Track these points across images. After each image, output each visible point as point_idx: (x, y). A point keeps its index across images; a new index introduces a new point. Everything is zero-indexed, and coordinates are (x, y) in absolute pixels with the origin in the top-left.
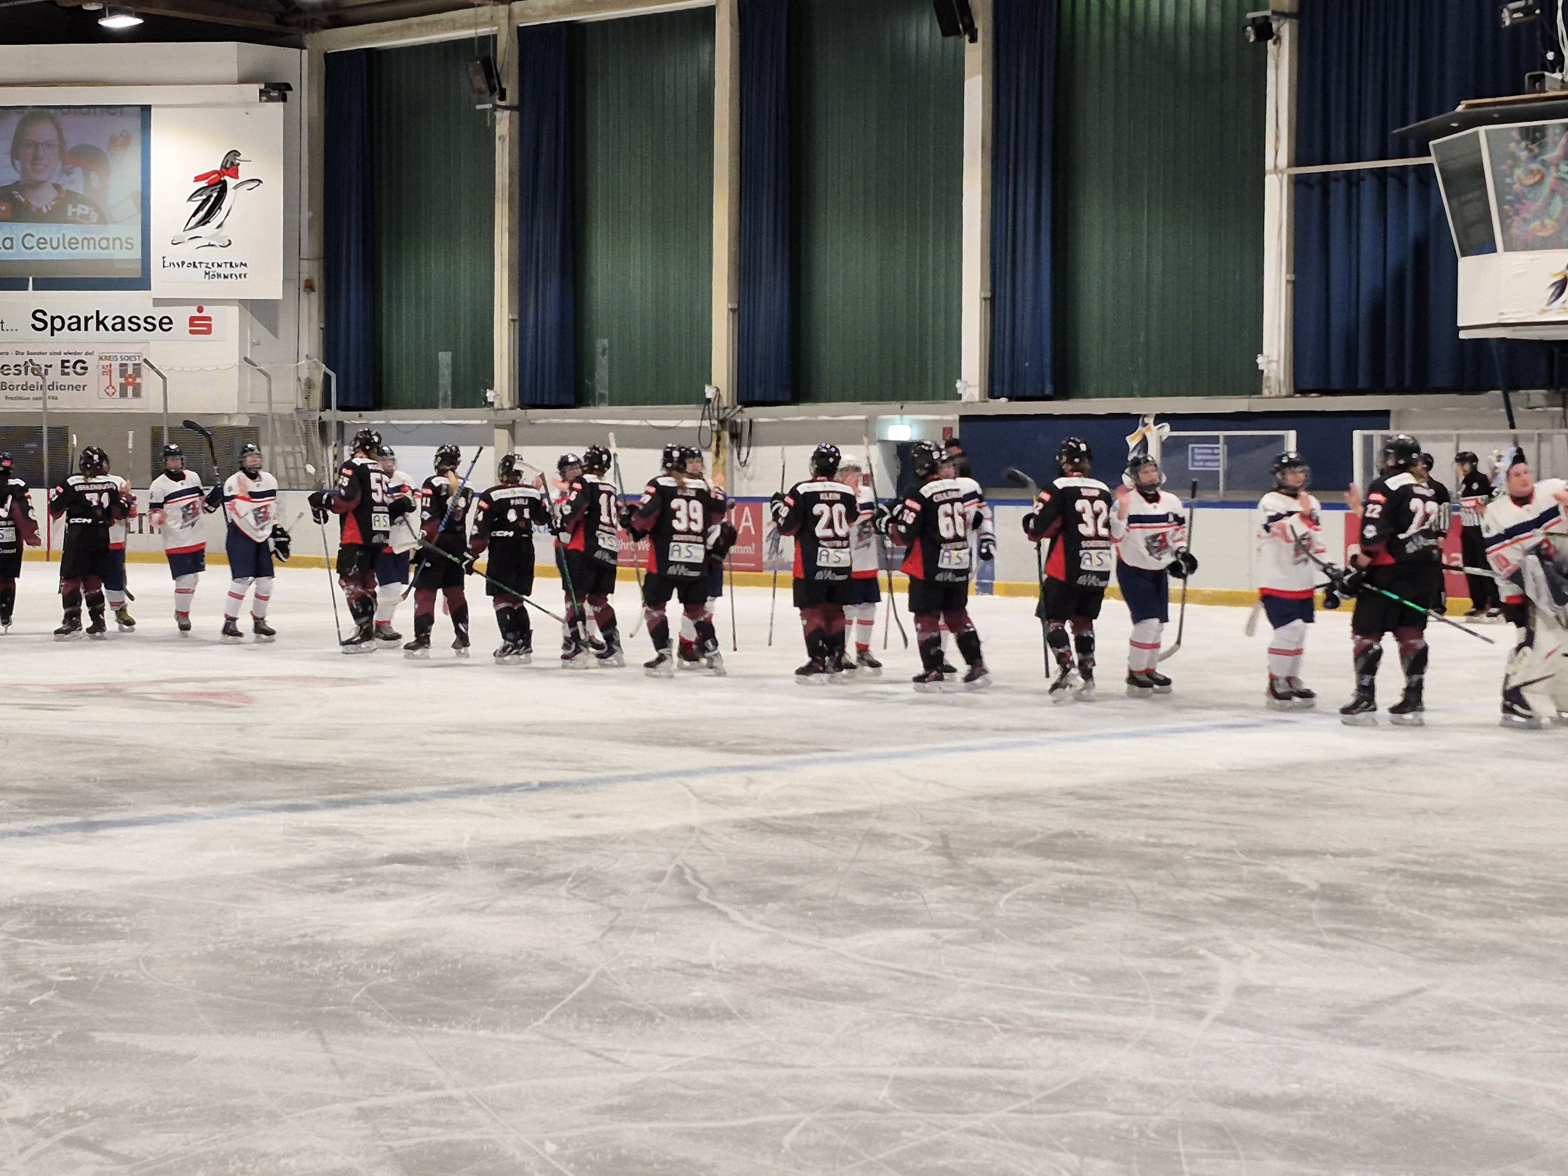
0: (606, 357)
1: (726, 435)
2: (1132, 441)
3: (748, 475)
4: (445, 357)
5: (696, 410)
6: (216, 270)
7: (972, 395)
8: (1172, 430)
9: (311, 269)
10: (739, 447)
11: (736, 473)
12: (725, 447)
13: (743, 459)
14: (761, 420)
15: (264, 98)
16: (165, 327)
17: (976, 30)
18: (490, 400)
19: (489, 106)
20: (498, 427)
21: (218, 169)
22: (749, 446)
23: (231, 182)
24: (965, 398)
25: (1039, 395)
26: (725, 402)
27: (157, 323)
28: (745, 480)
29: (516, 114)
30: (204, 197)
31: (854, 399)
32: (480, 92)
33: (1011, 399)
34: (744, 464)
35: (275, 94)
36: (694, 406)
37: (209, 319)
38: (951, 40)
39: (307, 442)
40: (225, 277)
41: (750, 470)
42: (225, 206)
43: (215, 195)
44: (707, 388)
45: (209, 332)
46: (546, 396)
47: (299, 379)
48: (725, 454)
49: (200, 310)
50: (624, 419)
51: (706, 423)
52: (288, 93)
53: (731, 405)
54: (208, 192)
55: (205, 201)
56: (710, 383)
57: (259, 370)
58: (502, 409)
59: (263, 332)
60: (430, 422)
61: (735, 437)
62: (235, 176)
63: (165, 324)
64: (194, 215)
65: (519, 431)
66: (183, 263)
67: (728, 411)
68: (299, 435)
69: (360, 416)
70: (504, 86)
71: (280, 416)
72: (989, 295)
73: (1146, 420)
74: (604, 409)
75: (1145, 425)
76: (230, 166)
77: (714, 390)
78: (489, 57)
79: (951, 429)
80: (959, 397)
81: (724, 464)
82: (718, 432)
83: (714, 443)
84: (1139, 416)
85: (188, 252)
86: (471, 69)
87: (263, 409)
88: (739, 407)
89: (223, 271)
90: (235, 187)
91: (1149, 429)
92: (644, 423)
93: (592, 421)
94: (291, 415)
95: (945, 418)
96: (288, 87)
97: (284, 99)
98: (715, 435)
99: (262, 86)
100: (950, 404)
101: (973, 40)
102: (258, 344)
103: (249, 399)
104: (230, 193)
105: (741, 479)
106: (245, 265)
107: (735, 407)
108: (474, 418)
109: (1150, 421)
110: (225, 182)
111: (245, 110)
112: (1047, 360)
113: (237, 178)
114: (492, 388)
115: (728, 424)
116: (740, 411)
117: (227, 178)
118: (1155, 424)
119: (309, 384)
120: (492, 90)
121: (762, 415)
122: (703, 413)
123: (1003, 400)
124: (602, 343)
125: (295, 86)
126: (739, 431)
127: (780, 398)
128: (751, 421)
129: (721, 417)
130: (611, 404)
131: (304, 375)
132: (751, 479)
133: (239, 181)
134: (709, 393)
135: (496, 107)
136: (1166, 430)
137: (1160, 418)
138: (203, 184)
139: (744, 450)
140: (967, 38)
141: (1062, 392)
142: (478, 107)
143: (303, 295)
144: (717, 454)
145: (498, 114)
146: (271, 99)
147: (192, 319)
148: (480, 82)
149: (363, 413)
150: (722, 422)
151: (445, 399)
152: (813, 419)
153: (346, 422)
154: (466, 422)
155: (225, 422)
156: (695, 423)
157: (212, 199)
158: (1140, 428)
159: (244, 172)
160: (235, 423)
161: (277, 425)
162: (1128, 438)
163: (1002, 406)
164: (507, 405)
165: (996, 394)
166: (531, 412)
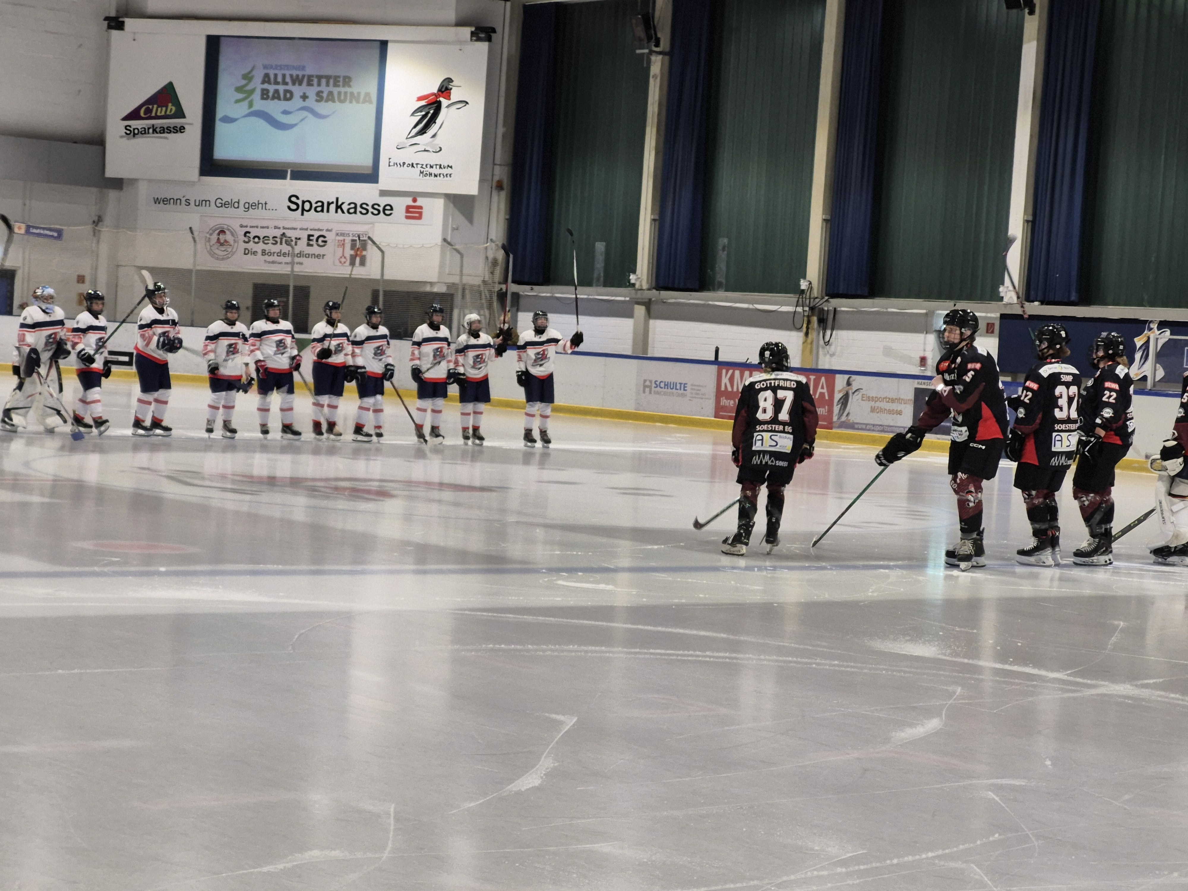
0: (726, 252)
1: (815, 319)
2: (1139, 342)
3: (830, 353)
4: (600, 247)
5: (793, 298)
6: (429, 170)
7: (1011, 297)
8: (1171, 334)
9: (501, 173)
10: (825, 329)
11: (820, 349)
12: (813, 329)
13: (827, 339)
14: (843, 309)
15: (474, 38)
16: (387, 212)
17: (1034, 5)
18: (632, 281)
19: (646, 51)
20: (638, 303)
21: (436, 91)
22: (833, 329)
23: (444, 102)
24: (1006, 300)
25: (1066, 300)
26: (815, 293)
27: (381, 209)
28: (828, 356)
29: (667, 58)
30: (423, 113)
31: (918, 296)
32: (640, 40)
33: (1042, 303)
34: (827, 343)
35: (482, 35)
36: (792, 295)
37: (420, 207)
38: (1014, 11)
39: (490, 307)
40: (436, 176)
41: (832, 349)
42: (439, 120)
43: (432, 112)
44: (802, 281)
45: (420, 218)
46: (676, 282)
47: (487, 258)
48: (813, 335)
49: (415, 200)
50: (736, 302)
51: (799, 309)
52: (492, 34)
53: (820, 297)
54: (427, 110)
55: (424, 117)
56: (804, 277)
57: (456, 250)
58: (641, 290)
59: (461, 220)
60: (585, 297)
61: (822, 321)
62: (448, 98)
63: (388, 210)
64: (415, 127)
65: (654, 307)
66: (404, 163)
67: (817, 300)
68: (484, 301)
69: (532, 289)
70: (659, 35)
71: (472, 286)
72: (1030, 218)
73: (1152, 326)
74: (721, 294)
75: (1150, 329)
76: (445, 89)
77: (807, 283)
78: (648, 13)
79: (993, 324)
80: (1002, 299)
81: (812, 343)
82: (808, 317)
83: (805, 326)
84: (1145, 322)
85: (409, 155)
86: (634, 21)
87: (456, 280)
88: (827, 298)
89: (434, 171)
90: (448, 107)
91: (1154, 332)
92: (751, 306)
93: (710, 303)
94: (479, 286)
95: (989, 315)
96: (494, 30)
97: (489, 39)
98: (806, 319)
99: (473, 29)
100: (994, 304)
101: (1032, 12)
102: (457, 229)
103: (447, 271)
104: (443, 111)
105: (825, 355)
106: (451, 167)
107: (823, 298)
108: (619, 295)
109: (1154, 326)
110: (440, 102)
111: (458, 47)
112: (1074, 273)
113: (449, 99)
114: (634, 272)
115: (817, 310)
116: (827, 301)
117: (441, 99)
118: (1159, 329)
119: (495, 263)
120: (649, 38)
121: (844, 305)
122: (798, 301)
123: (1037, 303)
124: (723, 241)
125: (499, 30)
126: (825, 317)
127: (859, 292)
128: (835, 309)
129: (812, 305)
130: (726, 291)
131: (491, 256)
132: (832, 355)
133: (450, 102)
134: (804, 285)
135: (651, 52)
136: (1167, 334)
137: (1163, 325)
138: (423, 103)
139: (828, 332)
140: (1027, 11)
141: (1085, 300)
142: (638, 51)
143: (495, 193)
144: (807, 334)
145: (653, 58)
146: (479, 39)
147: (408, 208)
148: (640, 32)
149: (534, 287)
150: (812, 309)
151: (598, 280)
152: (885, 310)
153: (521, 293)
154: (613, 298)
155: (428, 289)
156: (791, 309)
157: (430, 115)
158: (1146, 332)
159: (456, 94)
160: (435, 290)
161: (467, 292)
162: (1136, 340)
163: (1035, 308)
164: (645, 286)
165: (1032, 298)
166: (664, 294)
